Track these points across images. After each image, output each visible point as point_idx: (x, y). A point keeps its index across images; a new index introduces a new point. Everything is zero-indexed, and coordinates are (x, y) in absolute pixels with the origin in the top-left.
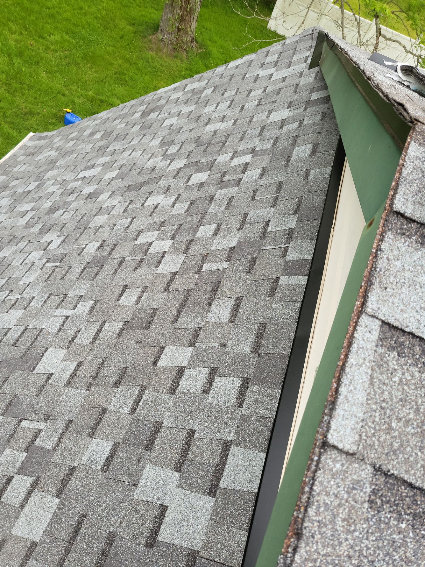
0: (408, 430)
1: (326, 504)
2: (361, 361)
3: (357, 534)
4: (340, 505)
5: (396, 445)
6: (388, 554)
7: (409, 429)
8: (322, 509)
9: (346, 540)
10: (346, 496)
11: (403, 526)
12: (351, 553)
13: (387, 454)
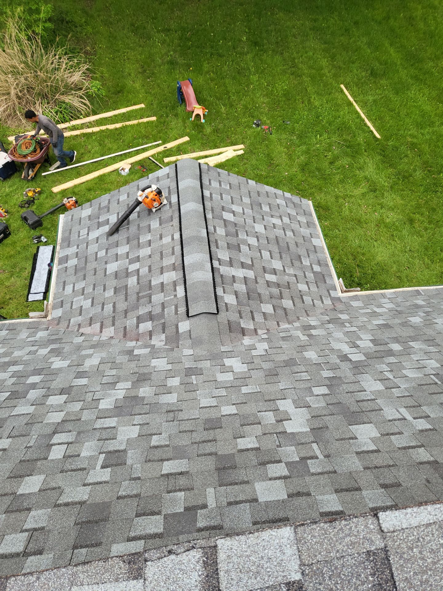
0: (419, 561)
1: (351, 528)
2: (433, 513)
3: (350, 551)
4: (356, 536)
5: (405, 556)
6: (352, 574)
7: (421, 562)
8: (348, 527)
9: (344, 546)
10: (361, 537)
11: (371, 579)
12: (340, 551)
13: (397, 552)
